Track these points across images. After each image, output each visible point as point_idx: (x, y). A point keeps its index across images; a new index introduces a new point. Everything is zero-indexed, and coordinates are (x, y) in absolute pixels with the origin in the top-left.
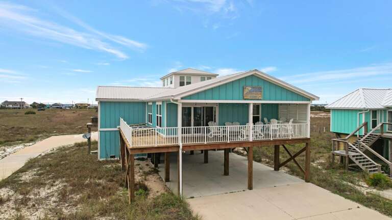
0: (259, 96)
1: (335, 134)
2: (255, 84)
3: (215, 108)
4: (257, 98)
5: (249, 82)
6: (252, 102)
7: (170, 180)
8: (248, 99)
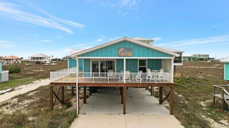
0: (129, 54)
1: (228, 81)
2: (127, 46)
3: (114, 62)
4: (128, 55)
5: (123, 45)
6: (125, 58)
7: (87, 102)
8: (121, 56)
